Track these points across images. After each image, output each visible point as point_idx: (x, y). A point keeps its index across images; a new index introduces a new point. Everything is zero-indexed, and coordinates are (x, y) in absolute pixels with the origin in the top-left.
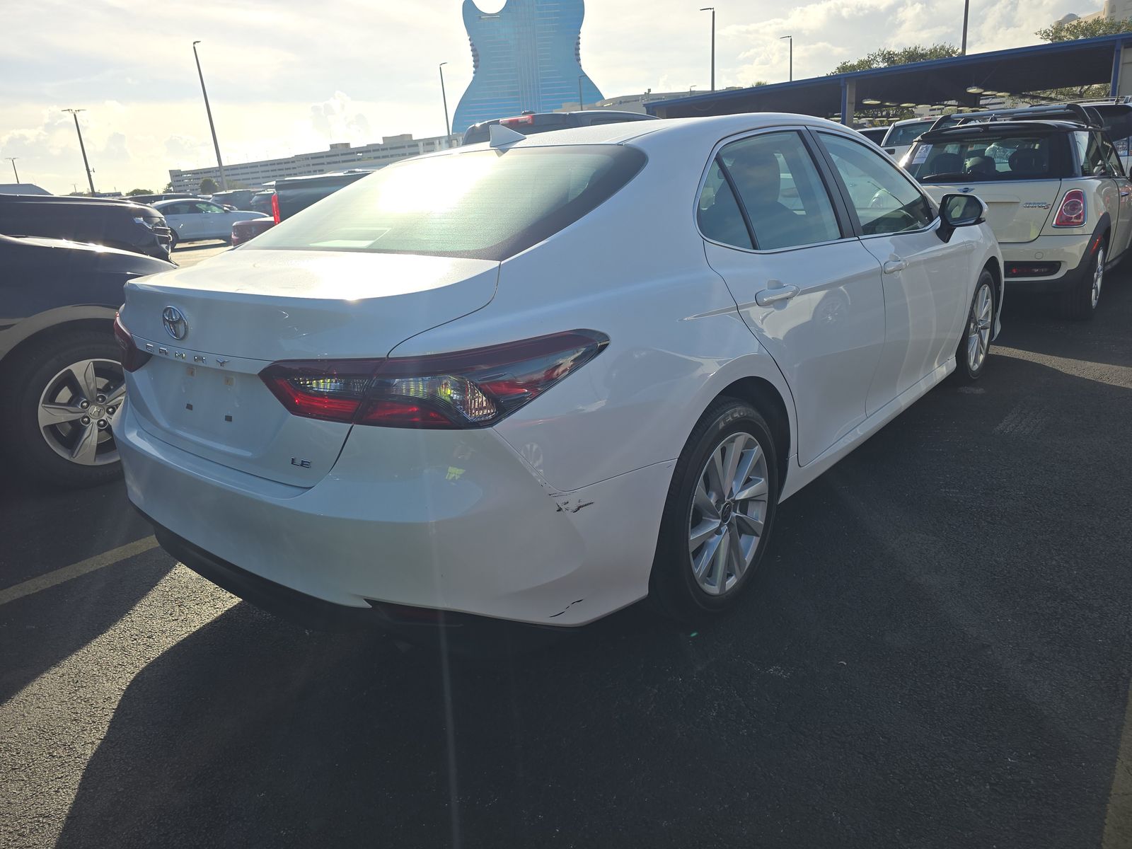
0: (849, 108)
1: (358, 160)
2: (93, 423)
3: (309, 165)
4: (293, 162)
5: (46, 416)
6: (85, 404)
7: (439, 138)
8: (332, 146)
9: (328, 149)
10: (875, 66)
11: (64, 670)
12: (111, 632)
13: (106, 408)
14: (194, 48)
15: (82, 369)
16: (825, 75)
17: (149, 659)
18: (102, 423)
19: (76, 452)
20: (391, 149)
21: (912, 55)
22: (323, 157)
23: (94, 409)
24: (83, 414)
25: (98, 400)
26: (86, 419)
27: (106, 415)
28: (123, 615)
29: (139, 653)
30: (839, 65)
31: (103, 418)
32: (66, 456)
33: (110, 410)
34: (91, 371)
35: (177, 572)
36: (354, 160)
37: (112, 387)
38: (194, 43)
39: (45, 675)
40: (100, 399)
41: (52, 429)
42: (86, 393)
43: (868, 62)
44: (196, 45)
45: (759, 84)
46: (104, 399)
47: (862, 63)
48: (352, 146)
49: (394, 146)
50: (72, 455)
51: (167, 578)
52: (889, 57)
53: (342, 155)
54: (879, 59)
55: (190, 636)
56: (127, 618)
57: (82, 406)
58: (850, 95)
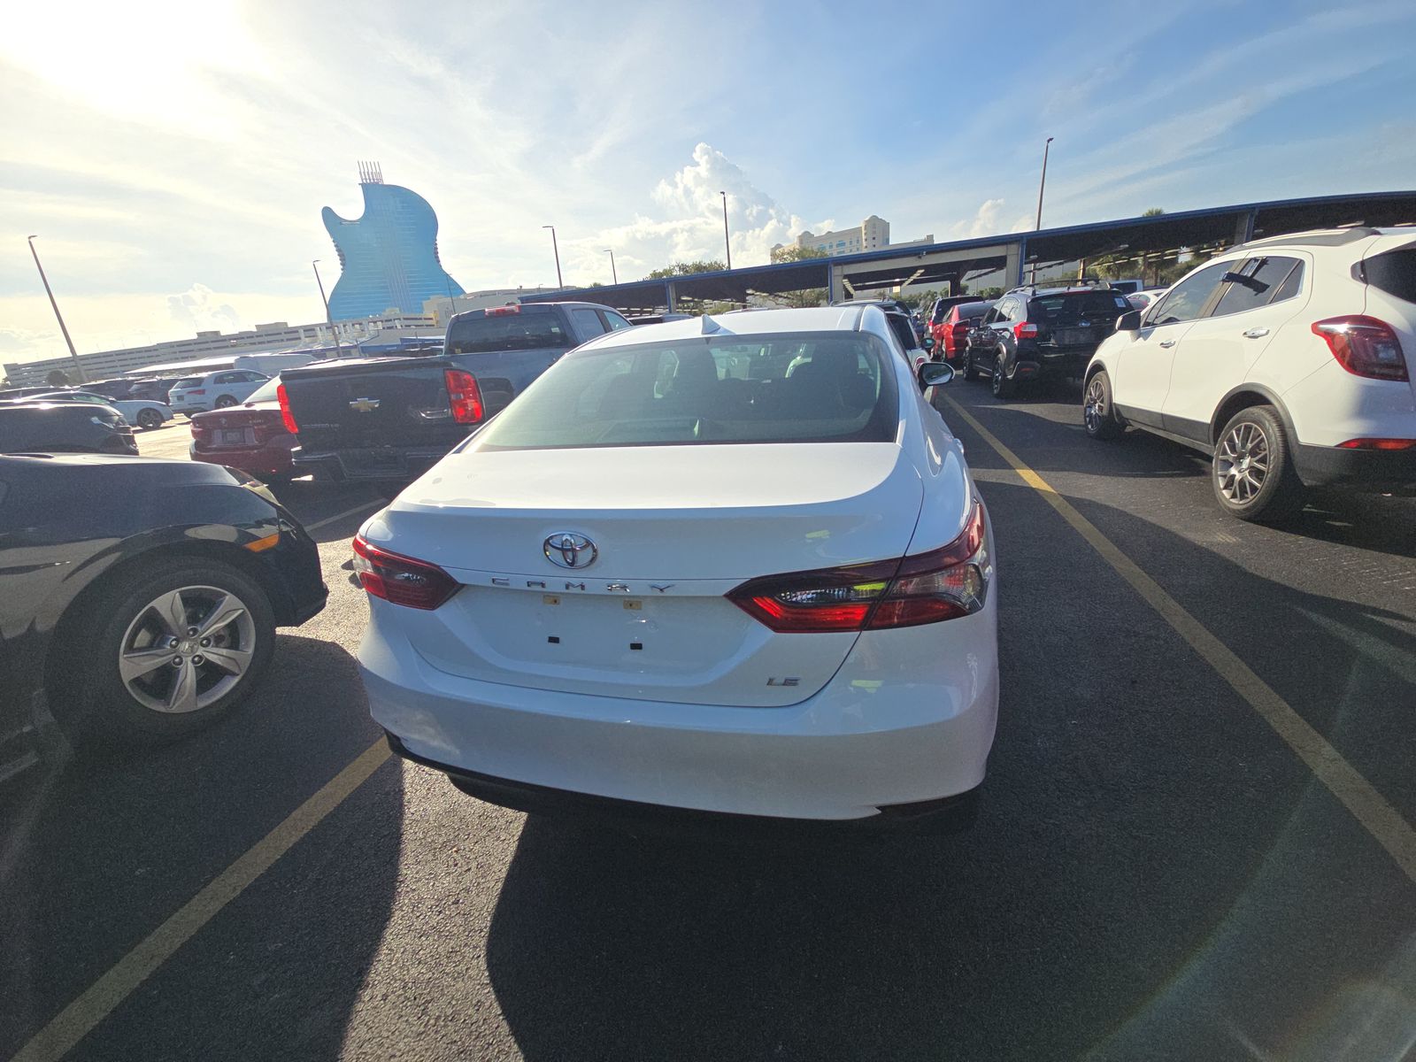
0: (673, 302)
1: (232, 346)
2: (187, 662)
3: (175, 353)
4: (155, 350)
5: (132, 667)
6: (174, 643)
7: (320, 325)
8: (199, 334)
9: (195, 337)
10: (675, 273)
11: (380, 991)
12: (398, 914)
13: (199, 641)
14: (30, 243)
15: (168, 604)
16: (642, 280)
17: (482, 931)
18: (196, 659)
19: (172, 701)
20: (266, 335)
21: (699, 268)
22: (190, 344)
23: (185, 646)
24: (174, 655)
25: (188, 634)
26: (177, 660)
27: (202, 649)
28: (394, 888)
29: (461, 928)
30: (652, 272)
31: (197, 654)
32: (162, 709)
33: (204, 642)
34: (179, 601)
35: (412, 811)
36: (227, 347)
37: (201, 616)
38: (30, 238)
39: (360, 1006)
40: (191, 633)
41: (137, 682)
42: (174, 628)
43: (670, 271)
44: (32, 240)
45: (595, 284)
46: (195, 631)
47: (666, 272)
48: (222, 334)
49: (270, 333)
50: (169, 704)
51: (407, 822)
52: (683, 268)
53: (212, 342)
54: (677, 269)
55: (505, 885)
56: (402, 889)
57: (171, 645)
58: (672, 294)
